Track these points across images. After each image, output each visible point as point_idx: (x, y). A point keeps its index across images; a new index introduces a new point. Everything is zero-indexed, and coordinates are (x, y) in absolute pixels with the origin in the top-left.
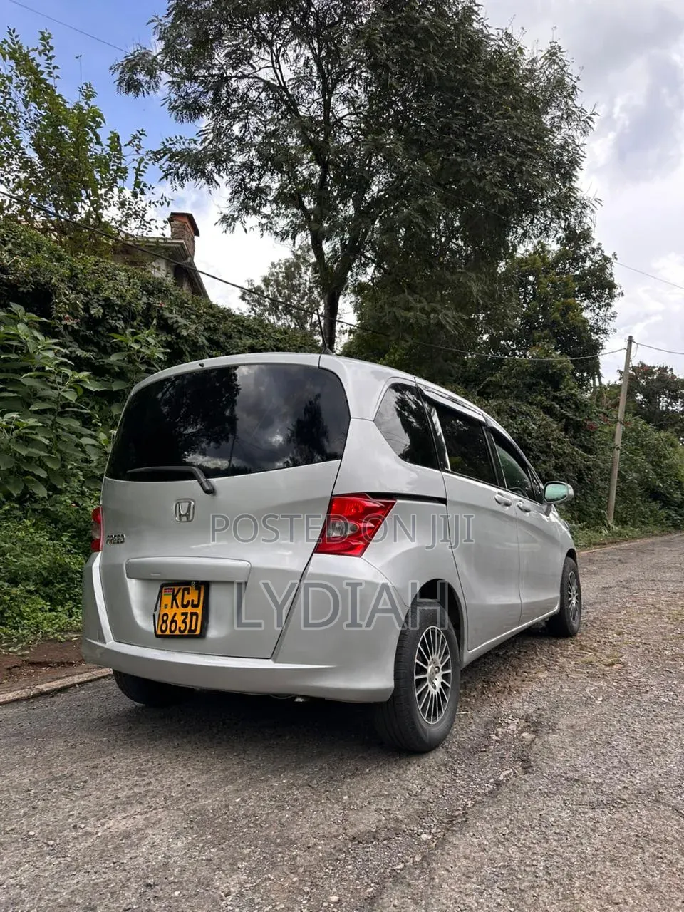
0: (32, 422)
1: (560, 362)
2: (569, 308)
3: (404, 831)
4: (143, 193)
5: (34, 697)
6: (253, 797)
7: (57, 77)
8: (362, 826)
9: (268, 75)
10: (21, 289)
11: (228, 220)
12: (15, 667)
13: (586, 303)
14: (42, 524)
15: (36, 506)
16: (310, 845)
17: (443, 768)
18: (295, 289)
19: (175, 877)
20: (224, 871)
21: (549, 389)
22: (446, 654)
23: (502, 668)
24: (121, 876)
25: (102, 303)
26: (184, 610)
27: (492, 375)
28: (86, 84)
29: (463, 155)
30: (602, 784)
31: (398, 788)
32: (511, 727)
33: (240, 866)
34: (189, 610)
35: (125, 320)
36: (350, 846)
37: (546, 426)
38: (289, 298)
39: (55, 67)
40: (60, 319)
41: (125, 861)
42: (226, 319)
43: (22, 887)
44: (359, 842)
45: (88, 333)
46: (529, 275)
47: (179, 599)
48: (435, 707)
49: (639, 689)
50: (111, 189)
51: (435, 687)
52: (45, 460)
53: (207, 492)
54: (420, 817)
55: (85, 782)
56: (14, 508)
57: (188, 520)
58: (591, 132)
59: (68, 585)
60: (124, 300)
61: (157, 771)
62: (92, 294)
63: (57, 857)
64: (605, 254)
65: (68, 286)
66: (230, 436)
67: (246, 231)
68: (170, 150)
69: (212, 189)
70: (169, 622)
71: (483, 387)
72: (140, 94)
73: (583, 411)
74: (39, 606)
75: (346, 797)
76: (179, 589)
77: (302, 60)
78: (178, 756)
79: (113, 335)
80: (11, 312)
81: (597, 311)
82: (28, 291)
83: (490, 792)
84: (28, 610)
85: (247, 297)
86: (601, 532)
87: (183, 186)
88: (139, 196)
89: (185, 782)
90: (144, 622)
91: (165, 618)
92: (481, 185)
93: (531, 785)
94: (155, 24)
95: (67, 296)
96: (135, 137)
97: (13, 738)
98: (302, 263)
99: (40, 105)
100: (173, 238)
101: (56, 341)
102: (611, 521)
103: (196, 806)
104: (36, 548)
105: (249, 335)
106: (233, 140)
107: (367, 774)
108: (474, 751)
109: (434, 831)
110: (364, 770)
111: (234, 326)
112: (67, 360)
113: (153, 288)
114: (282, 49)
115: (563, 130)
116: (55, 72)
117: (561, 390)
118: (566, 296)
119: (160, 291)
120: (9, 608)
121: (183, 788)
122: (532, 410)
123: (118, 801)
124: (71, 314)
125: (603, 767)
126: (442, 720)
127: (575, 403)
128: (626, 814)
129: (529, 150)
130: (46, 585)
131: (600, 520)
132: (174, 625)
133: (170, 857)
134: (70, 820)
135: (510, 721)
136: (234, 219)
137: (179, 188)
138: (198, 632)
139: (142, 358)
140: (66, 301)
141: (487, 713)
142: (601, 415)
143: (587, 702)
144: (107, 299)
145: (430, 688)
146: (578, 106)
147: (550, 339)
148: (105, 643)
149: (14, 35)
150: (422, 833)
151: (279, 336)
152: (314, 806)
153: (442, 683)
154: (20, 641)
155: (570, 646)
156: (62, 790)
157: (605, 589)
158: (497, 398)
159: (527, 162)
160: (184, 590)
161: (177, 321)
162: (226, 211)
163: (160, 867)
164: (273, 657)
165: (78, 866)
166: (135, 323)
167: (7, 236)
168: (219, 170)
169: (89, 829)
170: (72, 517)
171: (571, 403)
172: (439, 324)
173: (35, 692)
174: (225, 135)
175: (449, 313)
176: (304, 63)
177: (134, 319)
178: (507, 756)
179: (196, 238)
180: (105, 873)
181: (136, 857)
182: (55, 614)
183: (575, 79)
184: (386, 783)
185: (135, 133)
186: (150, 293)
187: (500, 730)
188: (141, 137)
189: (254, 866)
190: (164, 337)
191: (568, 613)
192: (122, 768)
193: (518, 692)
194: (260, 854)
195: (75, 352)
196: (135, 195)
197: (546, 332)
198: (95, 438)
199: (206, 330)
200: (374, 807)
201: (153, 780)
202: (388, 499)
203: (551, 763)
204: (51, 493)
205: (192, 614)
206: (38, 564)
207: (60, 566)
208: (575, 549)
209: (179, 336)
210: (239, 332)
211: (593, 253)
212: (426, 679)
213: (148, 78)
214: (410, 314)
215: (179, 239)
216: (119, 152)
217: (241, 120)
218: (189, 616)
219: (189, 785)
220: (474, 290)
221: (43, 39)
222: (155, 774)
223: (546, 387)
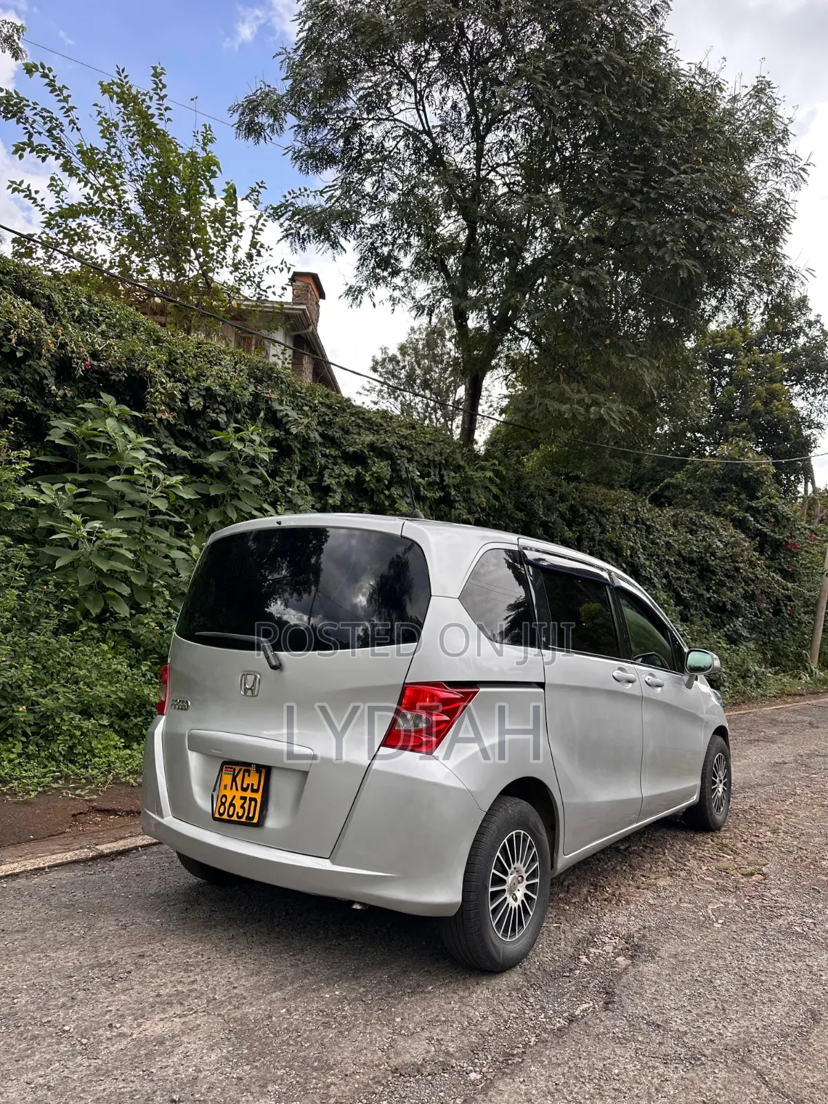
0: (116, 532)
1: (758, 465)
2: (773, 395)
3: (453, 1067)
4: (259, 254)
5: (93, 859)
6: (300, 1009)
7: (169, 120)
8: (408, 1056)
9: (410, 118)
10: (113, 378)
11: (354, 293)
12: (81, 813)
13: (797, 389)
14: (121, 648)
15: (116, 626)
16: (348, 1073)
17: (514, 993)
18: (436, 359)
19: (202, 1094)
20: (252, 1093)
21: (743, 496)
22: (533, 860)
23: (618, 868)
24: (148, 1087)
25: (203, 393)
26: (244, 794)
27: (672, 476)
28: (205, 125)
29: (639, 218)
30: (686, 1033)
31: (458, 1014)
32: (607, 948)
33: (270, 1089)
34: (249, 794)
35: (228, 412)
36: (390, 1078)
37: (736, 544)
38: (428, 370)
39: (166, 109)
40: (155, 412)
41: (154, 1071)
42: (344, 411)
43: (49, 1088)
44: (401, 1075)
45: (185, 428)
46: (726, 353)
47: (239, 780)
48: (514, 921)
49: (772, 912)
50: (224, 249)
51: (516, 900)
52: (129, 574)
53: (273, 667)
54: (474, 1052)
55: (129, 972)
56: (91, 628)
57: (253, 696)
58: (803, 186)
59: (146, 719)
60: (228, 390)
61: (205, 967)
62: (192, 382)
63: (89, 1058)
64: (825, 328)
65: (166, 374)
66: (313, 588)
67: (374, 305)
68: (292, 205)
69: (336, 255)
70: (227, 805)
71: (660, 490)
72: (262, 141)
73: (785, 527)
74: (112, 743)
75: (398, 1020)
76: (240, 770)
77: (450, 104)
78: (229, 950)
79: (213, 431)
80: (100, 404)
81: (811, 399)
82: (120, 380)
83: (559, 1029)
84: (100, 746)
85: (380, 369)
86: (800, 679)
87: (304, 249)
88: (255, 258)
89: (231, 983)
90: (203, 801)
91: (224, 800)
92: (660, 253)
93: (605, 1027)
94: (282, 58)
95: (164, 384)
96: (253, 190)
97: (64, 910)
98: (447, 328)
99: (148, 153)
100: (294, 303)
101: (148, 439)
102: (814, 666)
103: (238, 1014)
104: (112, 677)
105: (369, 429)
106: (363, 197)
107: (429, 992)
108: (554, 976)
109: (484, 1070)
110: (427, 987)
111: (353, 419)
112: (158, 462)
113: (263, 375)
114: (427, 90)
115: (769, 183)
116: (167, 114)
117: (758, 498)
118: (772, 380)
119: (270, 378)
120: (80, 743)
121: (228, 990)
122: (717, 522)
123: (158, 1000)
124: (168, 405)
125: (694, 1012)
126: (523, 936)
127: (775, 516)
128: (701, 1074)
129: (723, 211)
130: (121, 718)
131: (800, 663)
132: (232, 808)
133: (200, 1071)
134: (107, 1017)
135: (607, 940)
136: (361, 291)
137: (299, 250)
138: (255, 821)
139: (245, 458)
140: (162, 390)
141: (583, 926)
142: (807, 532)
143: (703, 924)
144: (208, 389)
145: (510, 900)
146: (791, 152)
147: (748, 433)
148: (163, 818)
149: (123, 75)
150: (471, 1071)
151: (405, 432)
152: (362, 1027)
153: (526, 895)
154: (89, 782)
155: (708, 844)
156: (105, 979)
157: (777, 766)
158: (676, 506)
159: (720, 225)
160: (245, 771)
161: (287, 415)
162: (352, 282)
163: (189, 1082)
164: (331, 857)
165: (108, 1071)
166: (239, 416)
167: (101, 315)
168: (345, 233)
169: (125, 1030)
170: (155, 640)
171: (769, 516)
172: (601, 420)
173: (94, 854)
174: (354, 192)
175: (614, 407)
176: (452, 107)
177: (238, 411)
178: (591, 985)
179: (321, 302)
180: (133, 1082)
181: (166, 1067)
182: (129, 752)
183: (786, 122)
184: (446, 1006)
185: (253, 185)
186: (259, 381)
187: (593, 950)
188: (260, 190)
189: (284, 1090)
190: (272, 432)
191: (710, 804)
192: (170, 960)
193: (628, 903)
194: (293, 1077)
195: (169, 449)
196: (250, 257)
197: (744, 424)
198: (186, 551)
199: (319, 424)
200: (427, 1034)
201: (198, 978)
202: (468, 688)
203: (637, 1001)
204: (133, 612)
205: (251, 799)
206: (114, 696)
207: (138, 697)
208: (726, 725)
209: (288, 432)
210: (359, 426)
211: (810, 327)
212: (504, 891)
213: (271, 121)
214: (565, 407)
215: (301, 304)
216: (235, 206)
217: (374, 174)
218: (248, 801)
219: (235, 988)
220: (647, 378)
221: (156, 75)
222: (203, 971)
223: (738, 494)
